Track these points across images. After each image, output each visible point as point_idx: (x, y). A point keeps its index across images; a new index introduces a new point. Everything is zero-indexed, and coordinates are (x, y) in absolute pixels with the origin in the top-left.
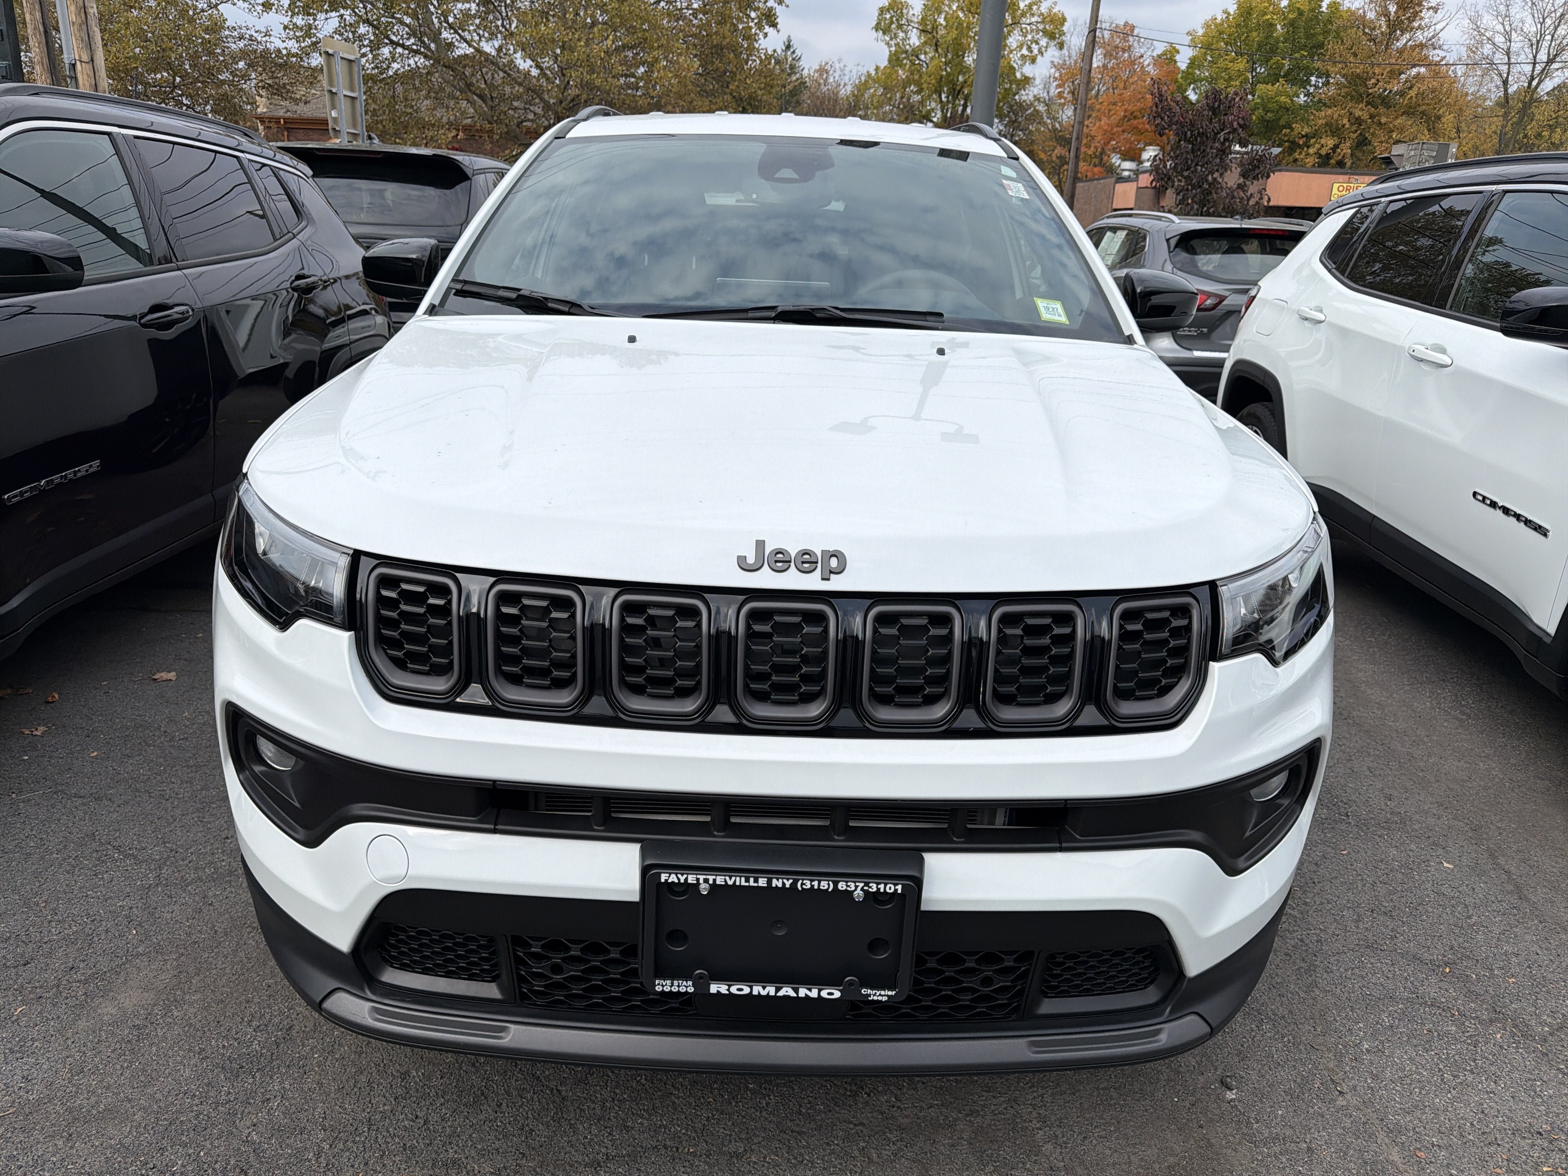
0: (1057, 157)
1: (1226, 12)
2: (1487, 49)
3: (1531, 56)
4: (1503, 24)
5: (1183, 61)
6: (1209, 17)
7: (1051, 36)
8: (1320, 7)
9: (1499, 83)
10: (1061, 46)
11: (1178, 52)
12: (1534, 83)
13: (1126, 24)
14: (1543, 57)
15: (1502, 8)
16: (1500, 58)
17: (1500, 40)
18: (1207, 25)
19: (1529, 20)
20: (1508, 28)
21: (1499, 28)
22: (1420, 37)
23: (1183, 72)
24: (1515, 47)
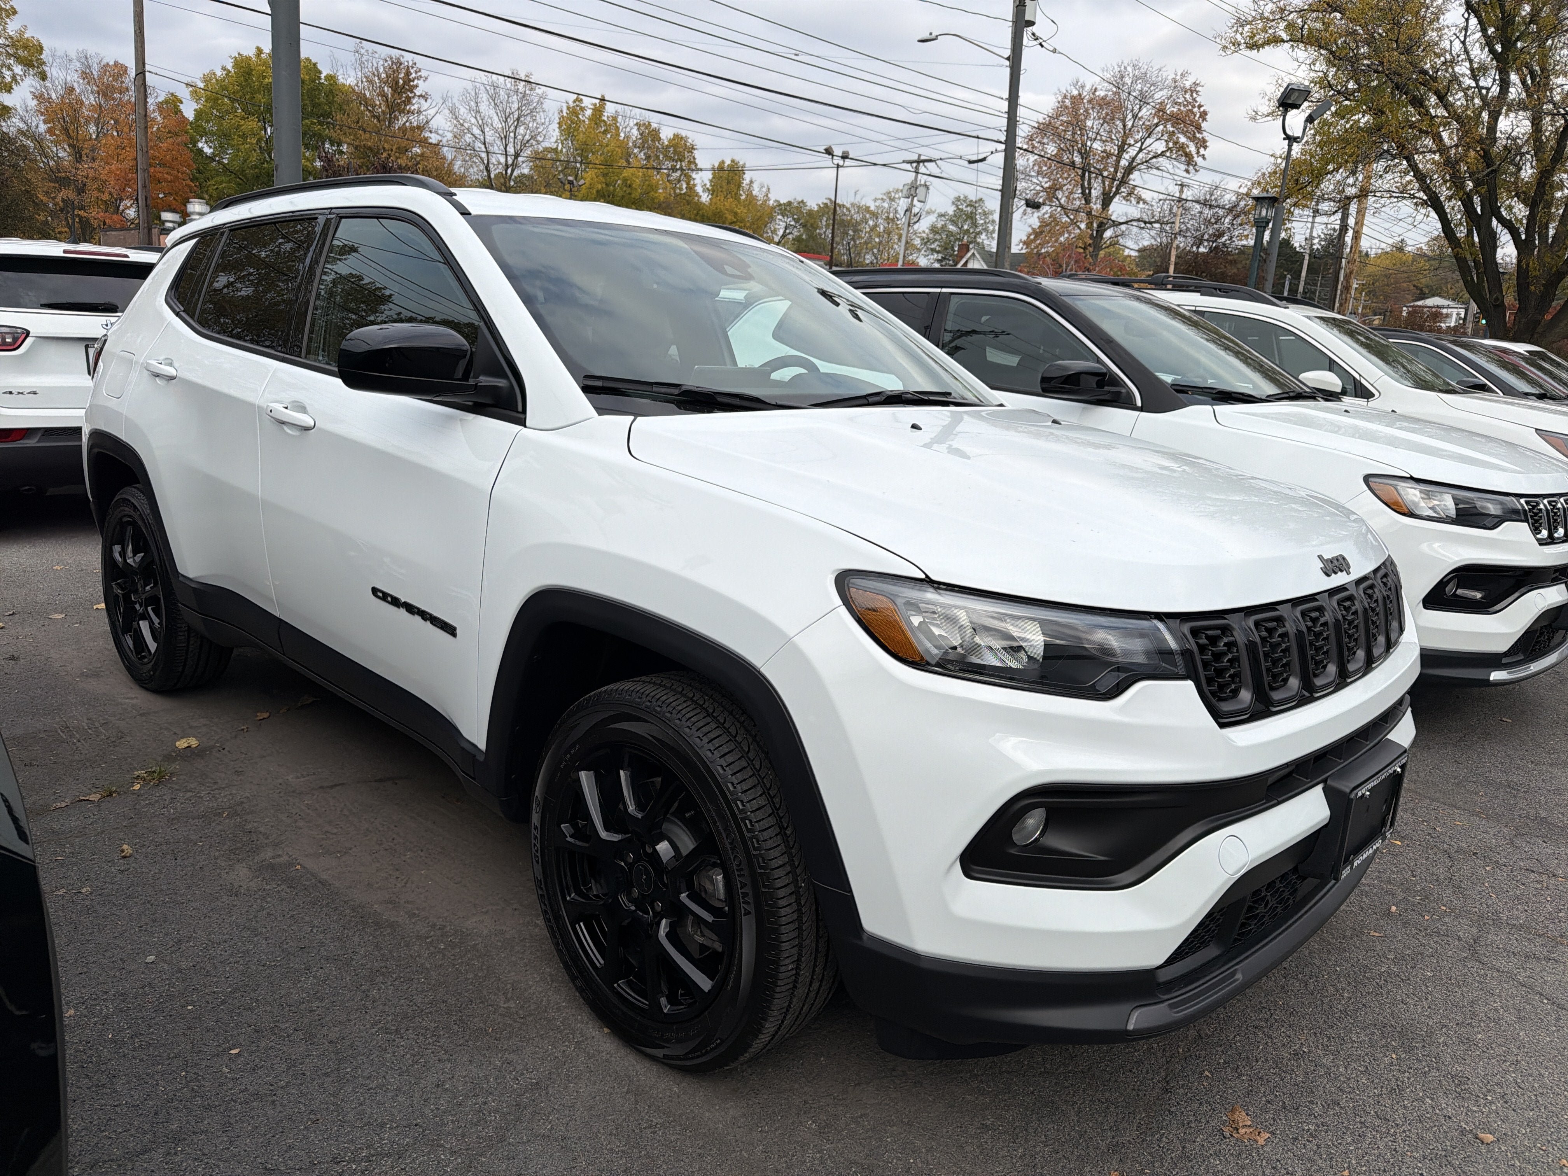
0: (63, 200)
1: (224, 68)
2: (468, 138)
3: (502, 148)
4: (476, 118)
5: (189, 110)
6: (206, 72)
7: (28, 64)
8: (320, 78)
9: (482, 167)
10: (43, 77)
11: (181, 102)
12: (509, 171)
13: (116, 63)
14: (511, 150)
15: (473, 104)
16: (479, 145)
17: (476, 131)
18: (206, 79)
19: (496, 118)
20: (480, 122)
21: (473, 120)
22: (414, 120)
23: (191, 123)
24: (489, 139)
